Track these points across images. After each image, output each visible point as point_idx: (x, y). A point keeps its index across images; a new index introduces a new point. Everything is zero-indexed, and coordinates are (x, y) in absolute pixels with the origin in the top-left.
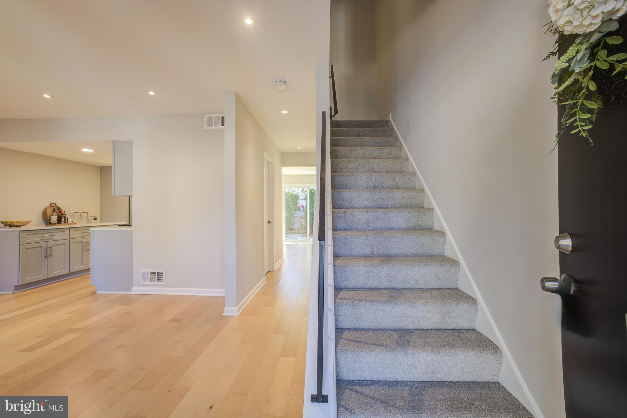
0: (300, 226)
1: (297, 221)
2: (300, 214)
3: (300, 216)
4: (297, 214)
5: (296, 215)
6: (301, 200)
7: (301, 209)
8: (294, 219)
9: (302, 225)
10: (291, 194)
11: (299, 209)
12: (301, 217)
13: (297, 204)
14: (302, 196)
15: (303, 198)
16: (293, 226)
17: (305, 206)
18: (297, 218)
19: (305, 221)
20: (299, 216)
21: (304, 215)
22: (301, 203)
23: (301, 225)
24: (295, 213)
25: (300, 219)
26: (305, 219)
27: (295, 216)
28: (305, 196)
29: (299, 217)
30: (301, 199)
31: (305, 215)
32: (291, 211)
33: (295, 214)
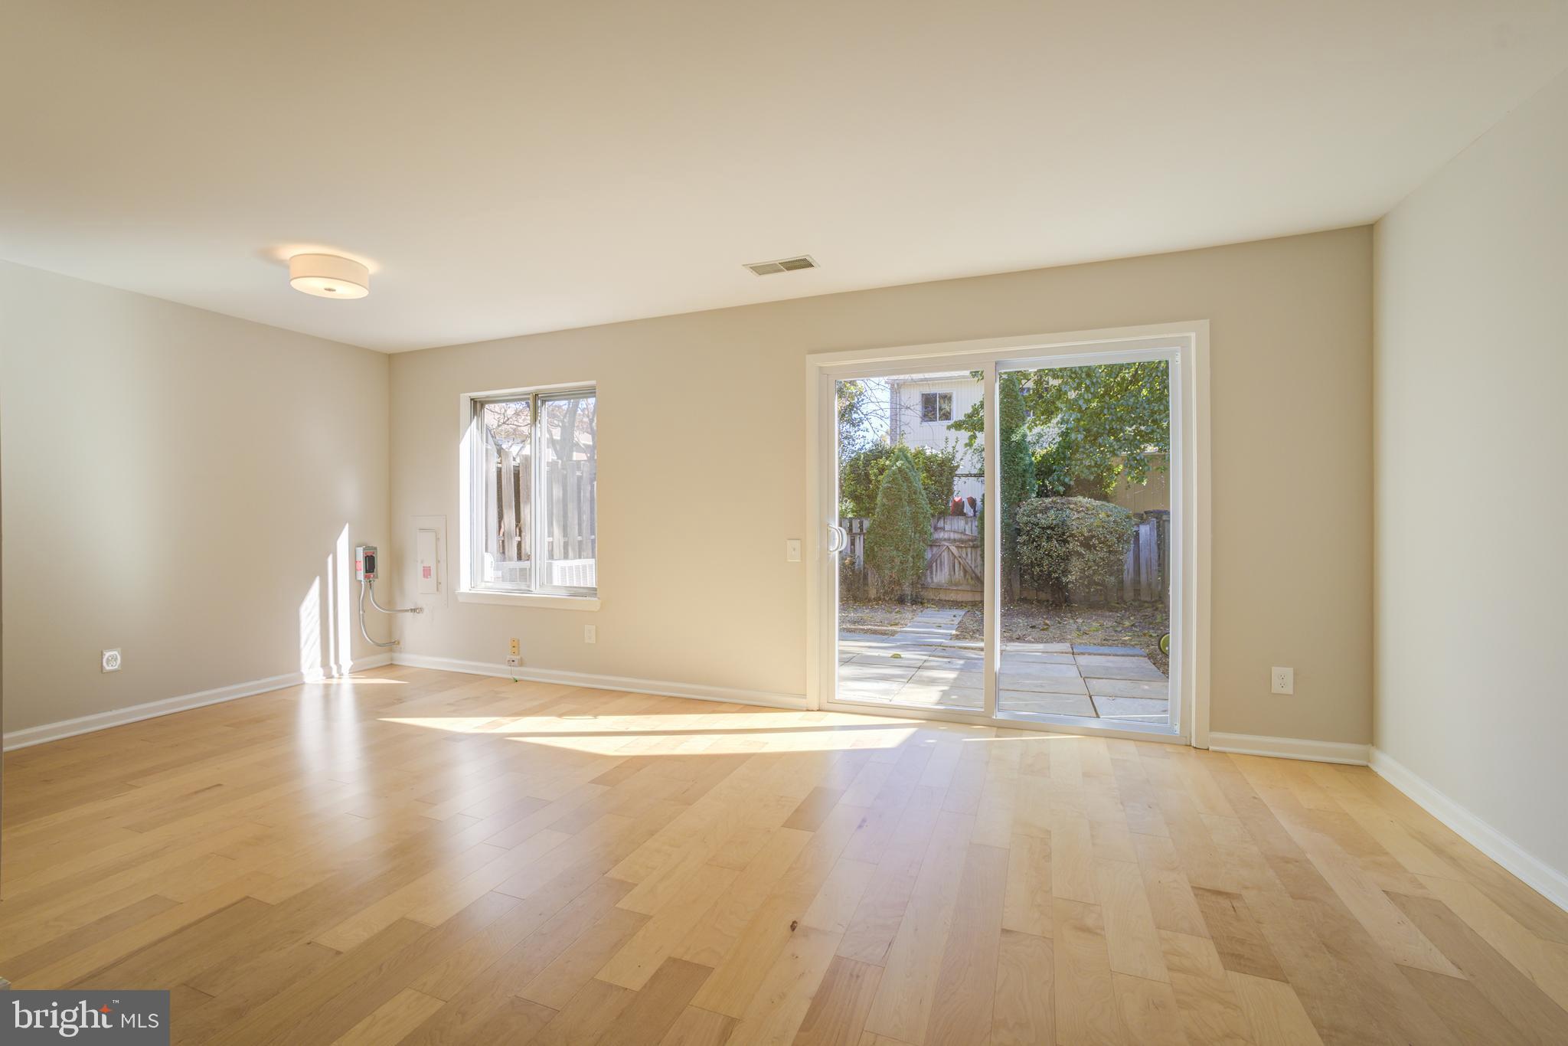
0: (959, 574)
1: (945, 554)
2: (961, 528)
3: (957, 536)
4: (947, 527)
5: (941, 535)
6: (963, 479)
7: (968, 509)
8: (935, 549)
9: (965, 572)
10: (929, 458)
11: (958, 509)
12: (962, 541)
13: (950, 492)
14: (966, 463)
15: (975, 471)
16: (931, 573)
17: (979, 503)
18: (947, 544)
19: (979, 558)
20: (952, 536)
21: (975, 533)
22: (963, 490)
23: (962, 574)
24: (941, 524)
25: (958, 547)
26: (979, 553)
27: (936, 536)
28: (979, 466)
29: (955, 540)
30: (963, 475)
31: (979, 533)
32: (921, 517)
33: (943, 529)
